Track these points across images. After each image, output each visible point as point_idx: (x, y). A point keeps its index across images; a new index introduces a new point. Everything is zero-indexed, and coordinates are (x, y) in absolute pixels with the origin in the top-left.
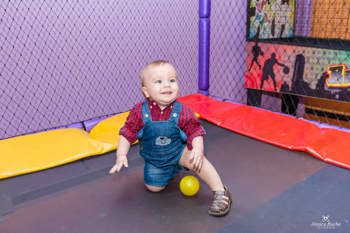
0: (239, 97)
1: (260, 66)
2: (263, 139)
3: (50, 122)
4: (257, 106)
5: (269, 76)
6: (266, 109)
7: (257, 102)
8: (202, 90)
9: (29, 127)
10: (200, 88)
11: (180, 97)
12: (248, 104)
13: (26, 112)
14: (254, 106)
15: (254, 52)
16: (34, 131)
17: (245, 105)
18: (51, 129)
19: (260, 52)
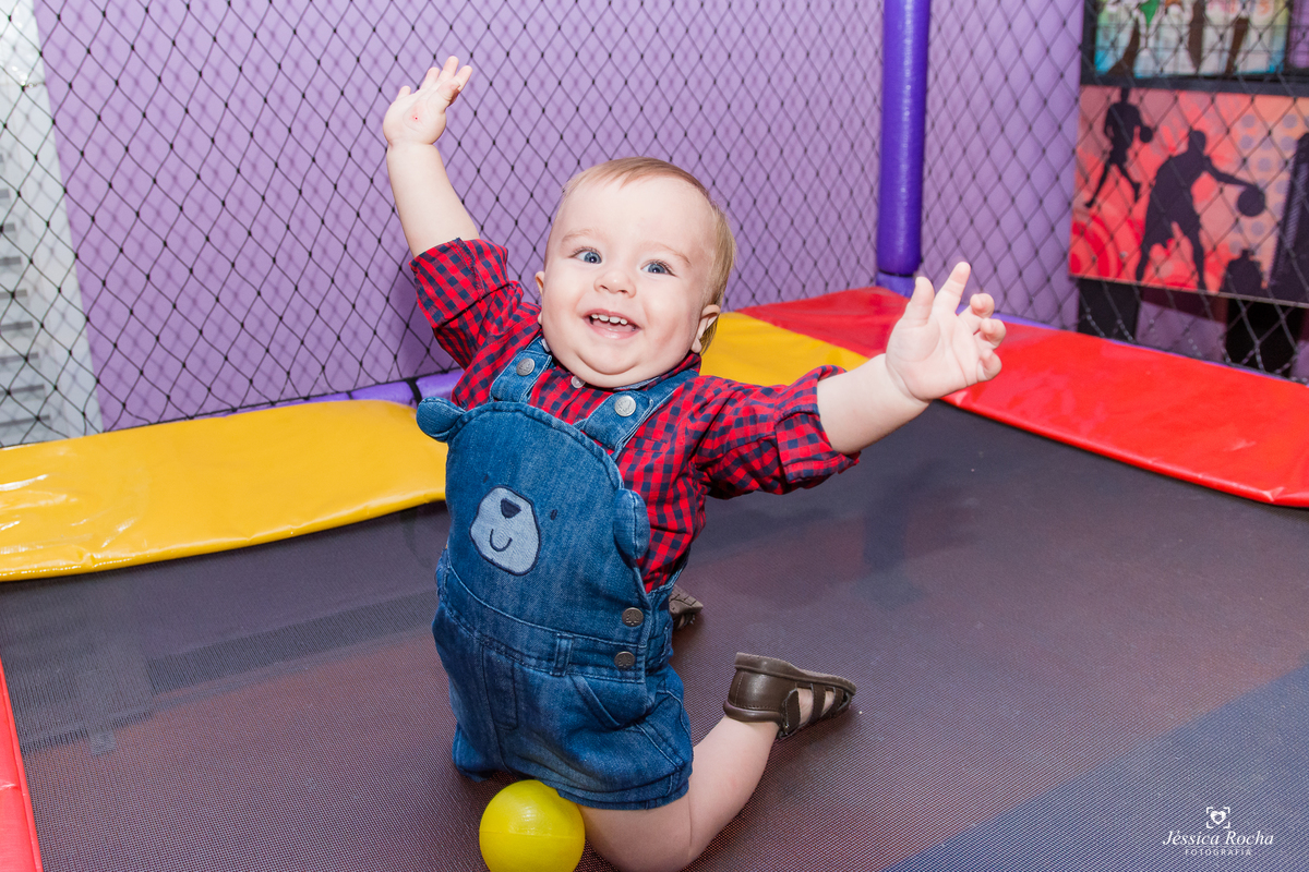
0: (1044, 303)
1: (1136, 187)
2: (1150, 462)
3: (288, 373)
4: (1121, 337)
5: (1175, 227)
6: (1159, 348)
7: (1124, 323)
8: (890, 273)
9: (209, 389)
10: (884, 267)
11: (803, 297)
12: (1083, 327)
13: (201, 332)
14: (1109, 335)
15: (1110, 130)
16: (229, 407)
17: (1072, 333)
18: (291, 401)
19: (1137, 130)
